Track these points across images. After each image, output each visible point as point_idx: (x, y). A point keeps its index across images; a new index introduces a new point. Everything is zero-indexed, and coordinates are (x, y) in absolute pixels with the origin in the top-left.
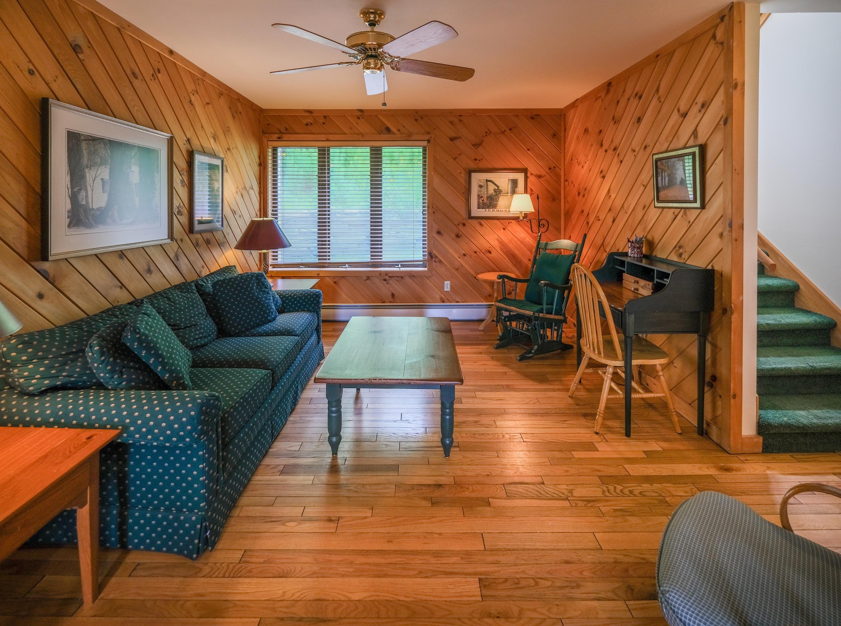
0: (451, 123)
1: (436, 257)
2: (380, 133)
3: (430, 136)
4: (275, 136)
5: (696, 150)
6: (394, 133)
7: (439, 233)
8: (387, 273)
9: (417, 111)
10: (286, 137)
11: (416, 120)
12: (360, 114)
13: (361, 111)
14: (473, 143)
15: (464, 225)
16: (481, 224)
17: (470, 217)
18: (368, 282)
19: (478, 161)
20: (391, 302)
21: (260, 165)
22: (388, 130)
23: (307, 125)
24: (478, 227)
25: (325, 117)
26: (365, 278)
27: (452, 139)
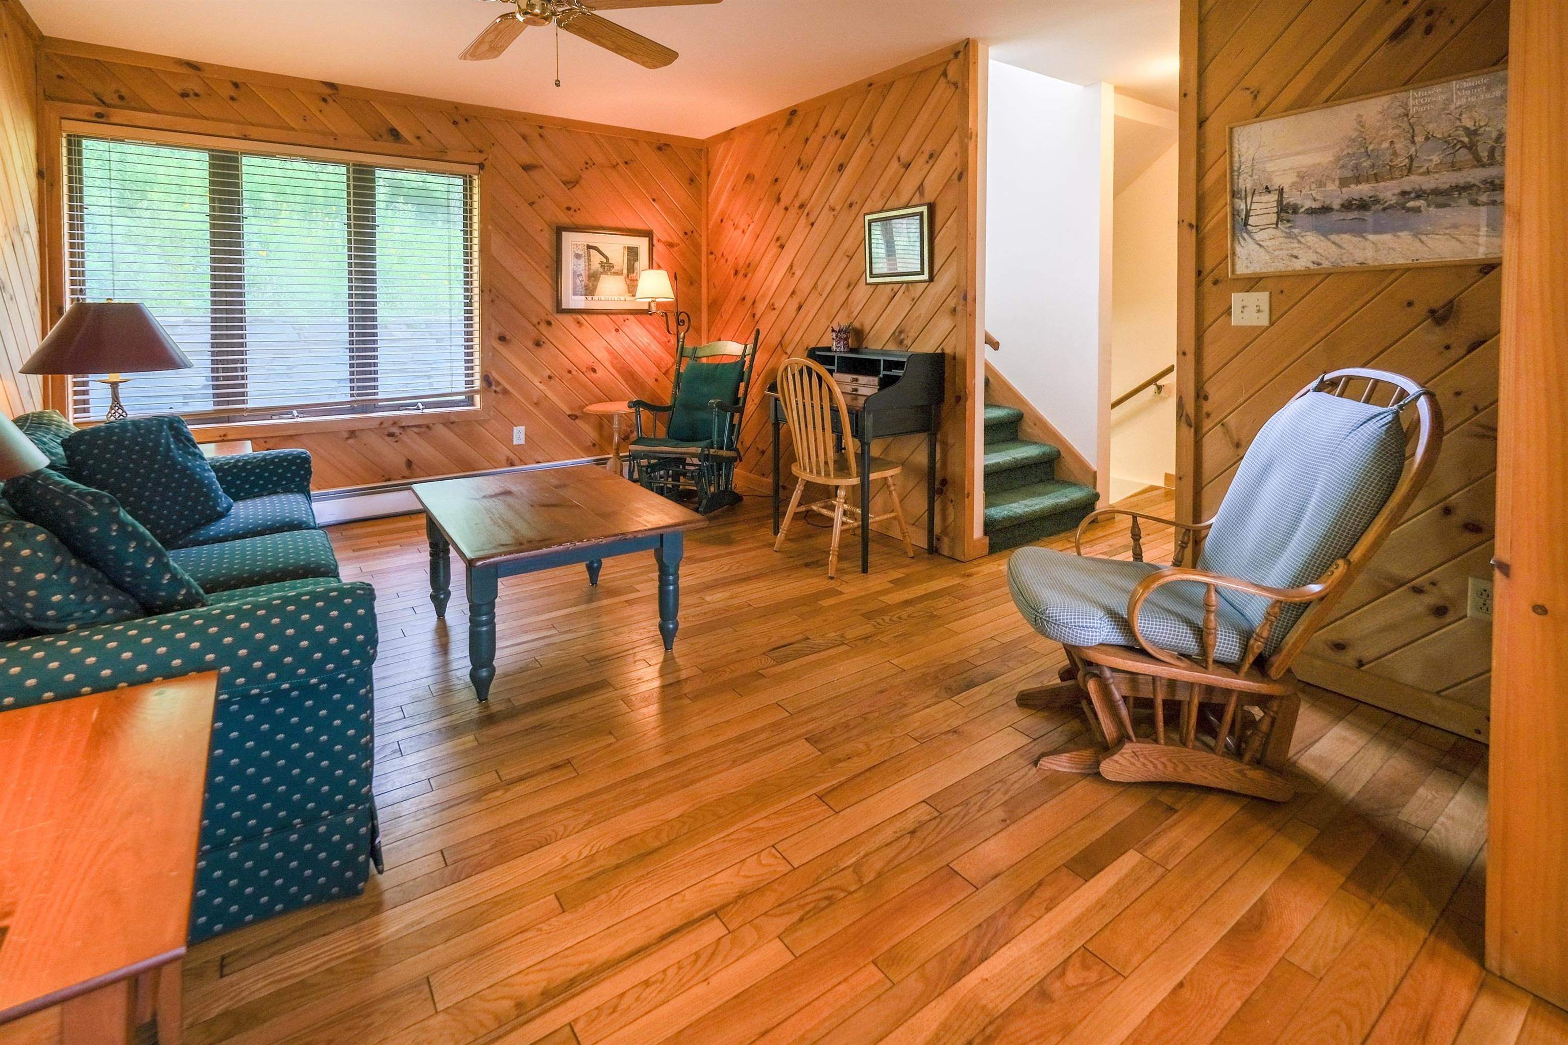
0: (524, 137)
1: (498, 384)
2: (377, 137)
3: (484, 156)
4: (82, 110)
5: (924, 209)
6: (406, 142)
7: (502, 339)
8: (395, 422)
9: (457, 106)
10: (118, 115)
11: (455, 123)
12: (328, 91)
13: (331, 86)
14: (564, 179)
15: (549, 323)
16: (578, 322)
17: (560, 310)
18: (351, 441)
19: (572, 212)
20: (404, 478)
21: (40, 174)
22: (394, 134)
23: (184, 95)
24: (573, 327)
25: (236, 85)
26: (346, 435)
27: (527, 168)
